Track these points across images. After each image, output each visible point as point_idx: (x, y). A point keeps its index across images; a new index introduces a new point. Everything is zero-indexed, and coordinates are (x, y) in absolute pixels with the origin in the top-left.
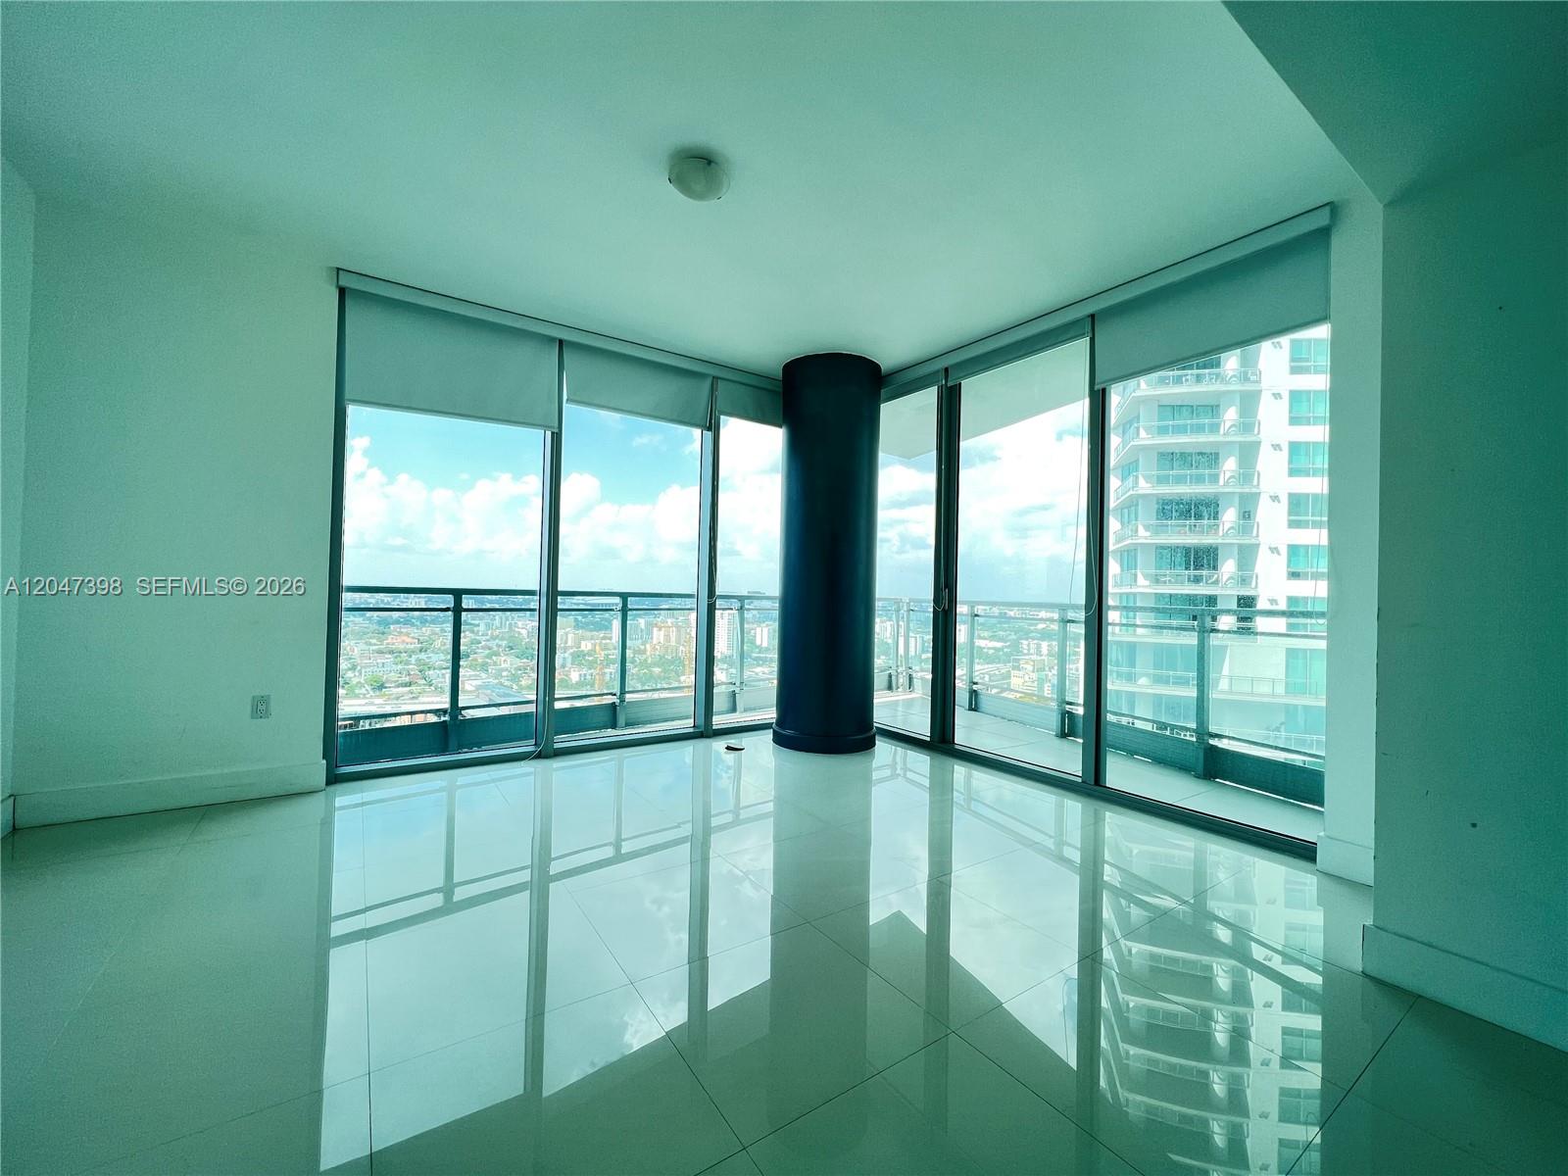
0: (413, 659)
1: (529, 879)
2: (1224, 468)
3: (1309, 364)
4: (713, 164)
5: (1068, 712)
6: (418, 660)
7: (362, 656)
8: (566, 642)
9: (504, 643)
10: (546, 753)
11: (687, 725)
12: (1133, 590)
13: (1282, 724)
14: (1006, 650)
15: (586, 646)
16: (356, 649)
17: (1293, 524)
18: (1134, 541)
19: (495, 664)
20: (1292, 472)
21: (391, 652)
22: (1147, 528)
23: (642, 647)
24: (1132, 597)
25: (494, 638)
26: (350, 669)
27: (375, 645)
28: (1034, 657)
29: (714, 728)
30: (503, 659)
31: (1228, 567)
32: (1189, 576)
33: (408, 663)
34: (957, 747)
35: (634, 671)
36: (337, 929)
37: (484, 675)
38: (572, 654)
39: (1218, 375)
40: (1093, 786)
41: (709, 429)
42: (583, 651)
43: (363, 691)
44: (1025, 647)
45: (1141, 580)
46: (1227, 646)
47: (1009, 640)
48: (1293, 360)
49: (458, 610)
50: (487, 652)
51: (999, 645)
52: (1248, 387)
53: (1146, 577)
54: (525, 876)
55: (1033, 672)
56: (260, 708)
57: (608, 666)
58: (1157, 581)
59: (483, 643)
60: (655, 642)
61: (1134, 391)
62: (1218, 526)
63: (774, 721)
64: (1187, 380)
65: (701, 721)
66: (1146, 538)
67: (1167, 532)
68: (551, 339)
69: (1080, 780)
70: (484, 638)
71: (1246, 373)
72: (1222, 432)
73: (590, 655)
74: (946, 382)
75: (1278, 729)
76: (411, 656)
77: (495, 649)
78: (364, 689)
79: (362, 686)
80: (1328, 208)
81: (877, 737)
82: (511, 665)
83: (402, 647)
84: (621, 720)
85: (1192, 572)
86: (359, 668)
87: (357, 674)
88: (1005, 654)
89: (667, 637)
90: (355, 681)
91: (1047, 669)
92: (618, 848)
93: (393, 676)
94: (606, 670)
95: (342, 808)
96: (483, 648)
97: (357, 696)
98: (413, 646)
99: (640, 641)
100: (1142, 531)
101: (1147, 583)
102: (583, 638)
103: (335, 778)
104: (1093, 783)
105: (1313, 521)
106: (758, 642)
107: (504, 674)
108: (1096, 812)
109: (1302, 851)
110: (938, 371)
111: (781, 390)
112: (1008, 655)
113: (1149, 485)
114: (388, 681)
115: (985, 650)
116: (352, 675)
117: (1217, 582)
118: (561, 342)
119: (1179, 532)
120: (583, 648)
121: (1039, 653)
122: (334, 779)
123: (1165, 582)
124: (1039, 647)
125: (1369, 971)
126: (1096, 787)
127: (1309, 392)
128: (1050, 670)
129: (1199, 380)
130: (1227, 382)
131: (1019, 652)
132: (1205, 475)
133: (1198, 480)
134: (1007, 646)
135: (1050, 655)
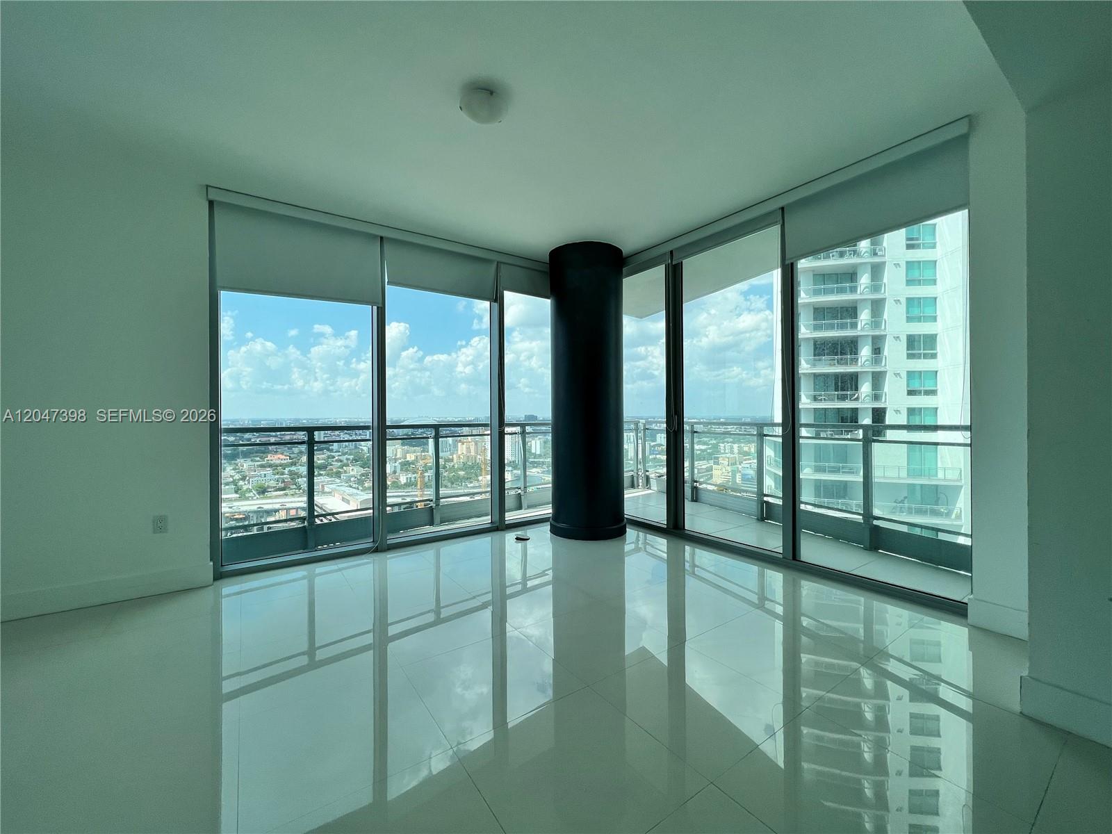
0: (286, 471)
1: (372, 642)
2: (861, 318)
3: (919, 242)
4: (494, 94)
5: (765, 502)
6: (290, 471)
7: (249, 470)
8: (396, 455)
9: (351, 457)
10: (381, 548)
11: (486, 520)
13: (905, 498)
14: (708, 451)
15: (410, 457)
16: (245, 465)
17: (910, 356)
19: (345, 472)
20: (909, 319)
21: (270, 466)
22: (807, 362)
23: (451, 457)
25: (344, 454)
26: (241, 479)
27: (258, 461)
28: (729, 455)
29: (506, 523)
30: (351, 468)
31: (865, 388)
32: (838, 395)
33: (283, 474)
34: (686, 532)
35: (445, 474)
36: (227, 687)
37: (338, 481)
38: (400, 463)
39: (855, 252)
40: (791, 561)
41: (496, 301)
42: (408, 461)
43: (251, 494)
44: (722, 448)
45: (804, 399)
47: (711, 444)
48: (908, 239)
49: (311, 443)
50: (339, 464)
51: (703, 447)
52: (877, 260)
53: (808, 397)
54: (368, 639)
55: (728, 466)
56: (160, 525)
57: (426, 471)
58: (815, 399)
59: (337, 458)
60: (459, 453)
62: (858, 359)
63: (551, 515)
64: (833, 256)
65: (497, 518)
66: (807, 369)
67: (822, 365)
68: (374, 237)
69: (781, 556)
70: (337, 454)
71: (875, 250)
72: (859, 292)
73: (413, 464)
74: (672, 261)
75: (902, 502)
76: (285, 469)
77: (345, 461)
78: (252, 493)
79: (251, 491)
80: (967, 119)
81: (627, 526)
82: (357, 472)
83: (278, 462)
84: (437, 519)
85: (840, 393)
86: (248, 478)
87: (246, 483)
88: (708, 454)
89: (468, 449)
90: (245, 488)
91: (738, 463)
92: (438, 613)
93: (273, 483)
94: (426, 474)
95: (228, 596)
96: (337, 461)
97: (247, 499)
98: (286, 461)
99: (449, 453)
100: (804, 365)
101: (809, 401)
102: (408, 452)
103: (221, 575)
104: (791, 558)
105: (924, 354)
106: (533, 451)
107: (352, 479)
108: (794, 580)
109: (955, 610)
110: (665, 254)
111: (548, 271)
112: (710, 454)
113: (808, 331)
114: (269, 487)
116: (243, 483)
117: (857, 399)
118: (382, 238)
119: (830, 364)
120: (408, 459)
121: (732, 452)
122: (219, 576)
123: (821, 400)
124: (732, 448)
125: (1025, 712)
126: (794, 562)
127: (919, 262)
128: (740, 464)
129: (842, 255)
130: (862, 257)
131: (718, 452)
132: (847, 323)
133: (842, 327)
134: (710, 449)
135: (739, 453)
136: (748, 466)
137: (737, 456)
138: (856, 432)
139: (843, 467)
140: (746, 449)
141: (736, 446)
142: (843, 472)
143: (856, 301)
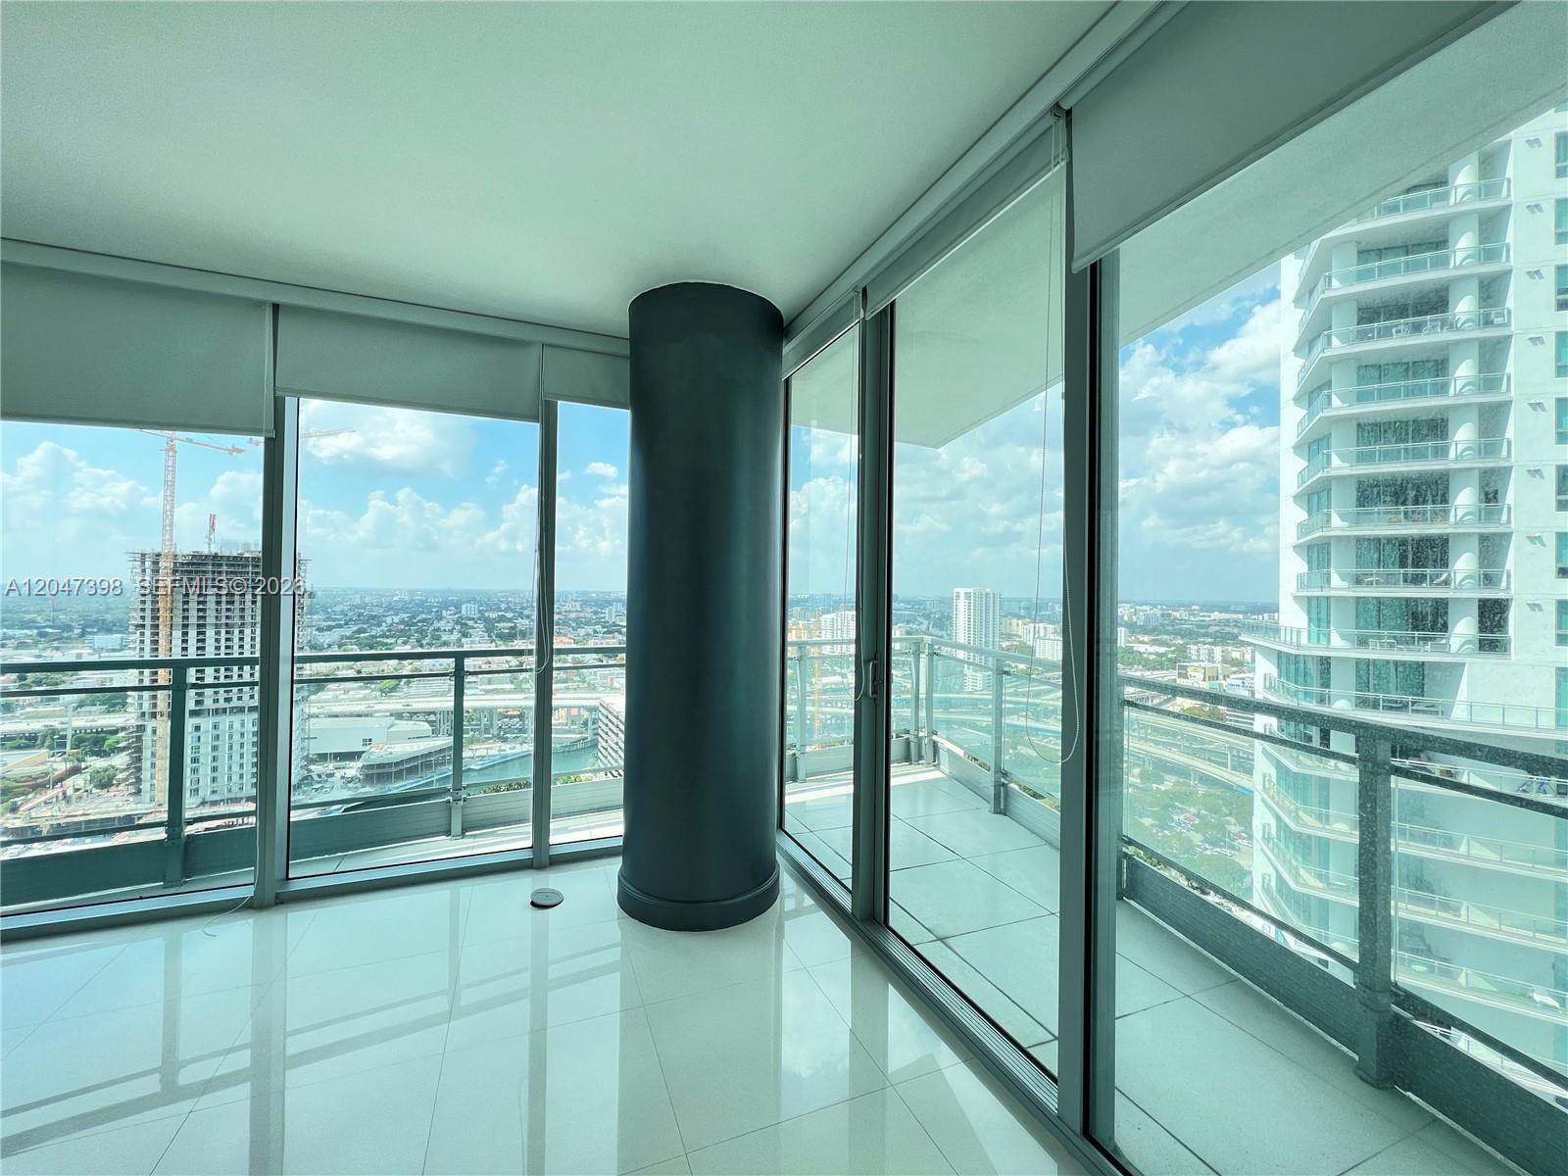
2: (1455, 439)
12: (1325, 593)
14: (1170, 656)
18: (1324, 534)
20: (1562, 438)
22: (1343, 517)
24: (1324, 604)
28: (1205, 664)
31: (1464, 564)
32: (1405, 575)
39: (1445, 322)
44: (1193, 652)
45: (1336, 580)
46: (1464, 664)
47: (1175, 645)
51: (1162, 650)
52: (1491, 333)
53: (1343, 577)
55: (1204, 680)
58: (1359, 583)
61: (1323, 351)
62: (1448, 511)
64: (1399, 331)
66: (1342, 529)
67: (1373, 521)
71: (1487, 317)
72: (1452, 392)
85: (1410, 570)
88: (1170, 660)
91: (1221, 677)
100: (1336, 521)
101: (1345, 584)
112: (1174, 661)
113: (1346, 465)
115: (1145, 656)
117: (1446, 583)
118: (276, 307)
119: (1390, 521)
121: (1211, 659)
123: (1371, 583)
124: (1211, 654)
128: (1224, 679)
129: (1417, 328)
130: (1458, 329)
131: (1187, 657)
132: (1427, 448)
133: (1418, 455)
134: (1173, 652)
135: (1224, 661)
136: (1240, 682)
137: (1219, 665)
138: (1444, 641)
139: (1413, 703)
140: (1236, 655)
141: (1218, 651)
142: (1413, 711)
143: (1447, 408)
